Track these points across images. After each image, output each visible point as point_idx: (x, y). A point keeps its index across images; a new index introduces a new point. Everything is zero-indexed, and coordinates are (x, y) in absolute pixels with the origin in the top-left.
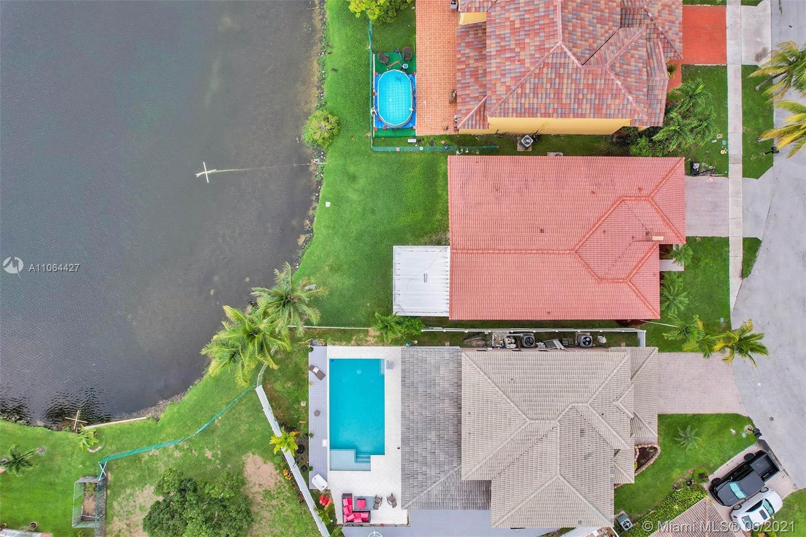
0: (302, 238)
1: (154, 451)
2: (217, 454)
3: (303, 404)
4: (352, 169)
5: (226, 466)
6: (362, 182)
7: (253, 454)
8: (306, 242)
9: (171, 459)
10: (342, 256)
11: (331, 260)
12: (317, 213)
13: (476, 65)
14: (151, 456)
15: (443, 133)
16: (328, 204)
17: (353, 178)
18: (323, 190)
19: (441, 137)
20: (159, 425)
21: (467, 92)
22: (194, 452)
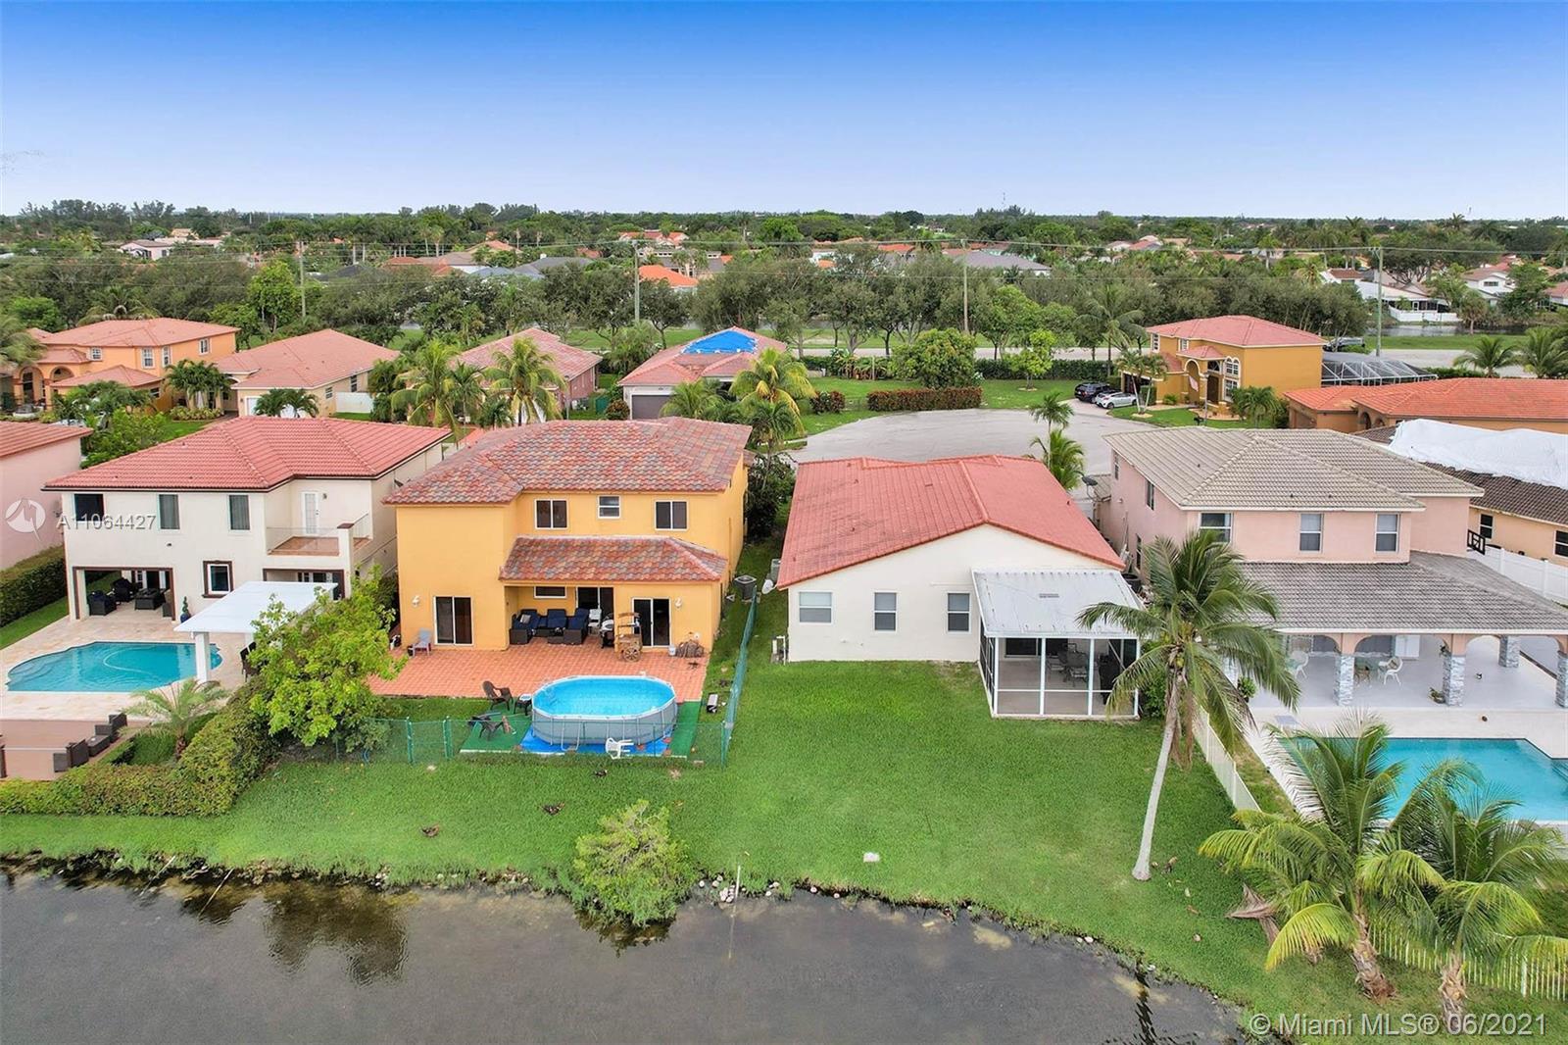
4: (767, 807)
6: (807, 787)
10: (1029, 824)
12: (899, 891)
15: (702, 672)
16: (871, 860)
17: (792, 805)
18: (826, 877)
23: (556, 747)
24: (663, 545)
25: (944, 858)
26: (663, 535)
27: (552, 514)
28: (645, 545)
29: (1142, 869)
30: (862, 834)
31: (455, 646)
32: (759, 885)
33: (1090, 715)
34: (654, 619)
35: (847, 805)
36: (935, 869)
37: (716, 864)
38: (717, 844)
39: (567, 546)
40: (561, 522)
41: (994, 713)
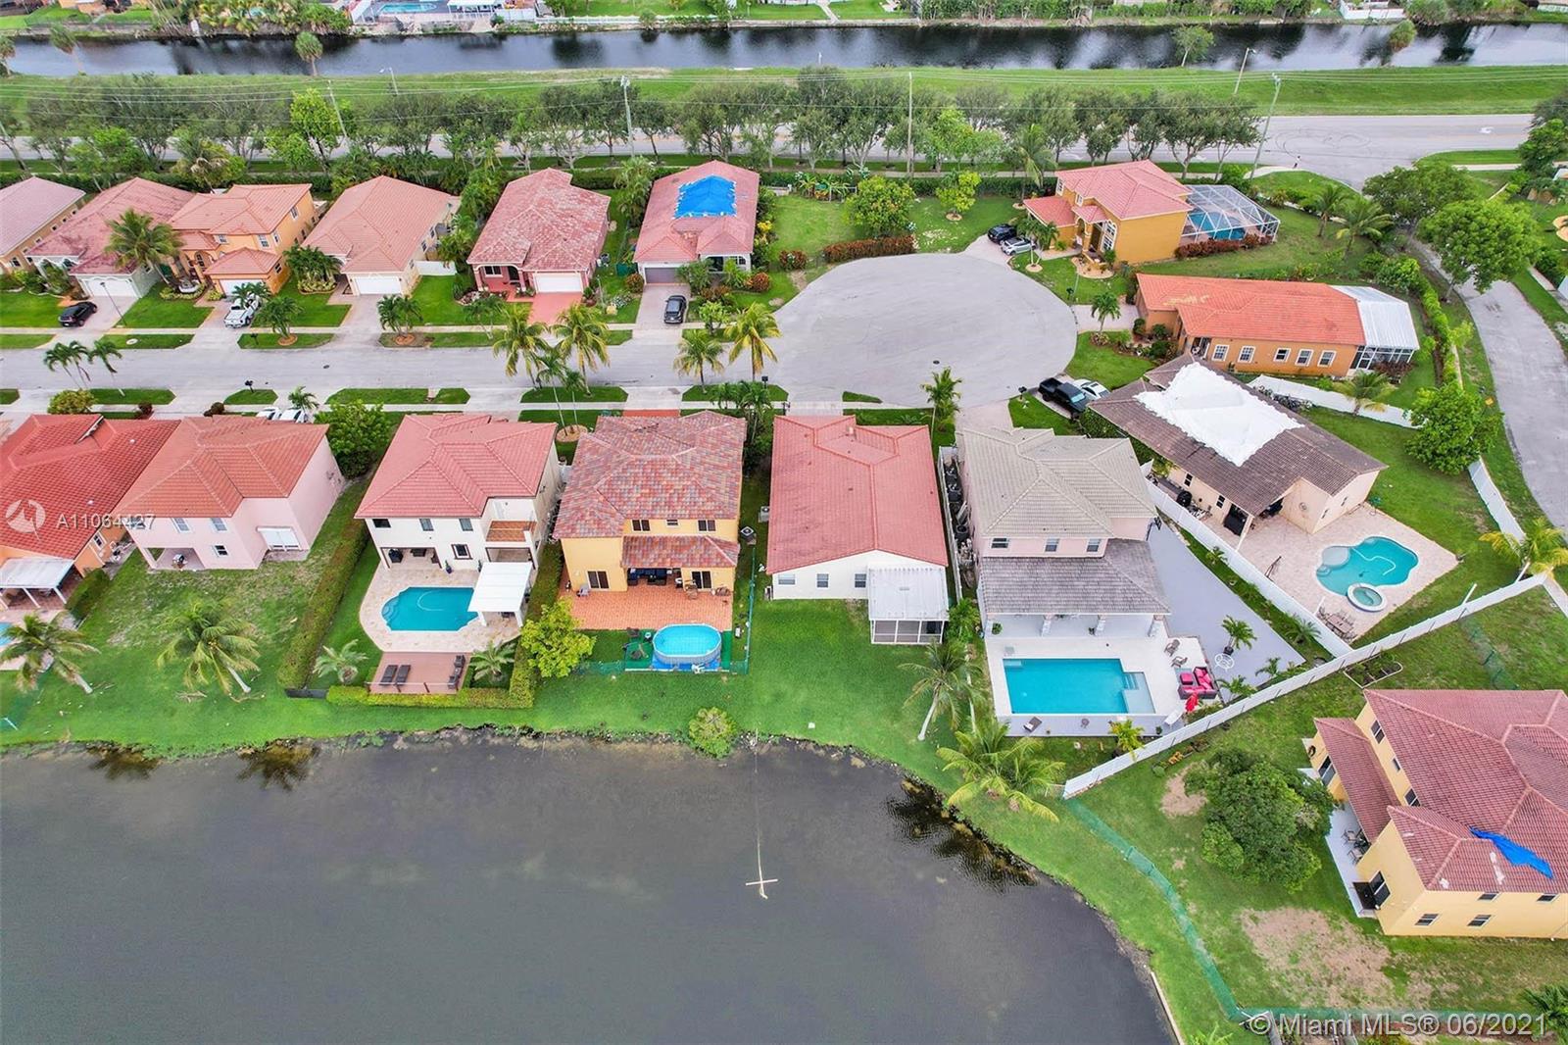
0: (857, 762)
1: (1199, 946)
2: (1176, 853)
3: (1078, 746)
4: (767, 698)
5: (1189, 840)
6: (784, 687)
7: (1161, 805)
8: (860, 756)
9: (1204, 917)
10: (880, 708)
11: (886, 722)
12: (822, 741)
13: (669, 548)
14: (1209, 950)
15: (730, 605)
16: (812, 725)
17: (778, 697)
18: (793, 733)
19: (735, 607)
20: (1158, 945)
21: (698, 556)
22: (1182, 885)
23: (668, 666)
24: (703, 540)
25: (842, 726)
26: (703, 534)
27: (642, 525)
28: (694, 540)
29: (921, 737)
30: (808, 714)
31: (600, 589)
32: (766, 738)
33: (918, 643)
34: (702, 580)
35: (802, 696)
36: (838, 731)
37: (747, 727)
38: (746, 719)
39: (652, 539)
40: (646, 527)
41: (873, 642)
